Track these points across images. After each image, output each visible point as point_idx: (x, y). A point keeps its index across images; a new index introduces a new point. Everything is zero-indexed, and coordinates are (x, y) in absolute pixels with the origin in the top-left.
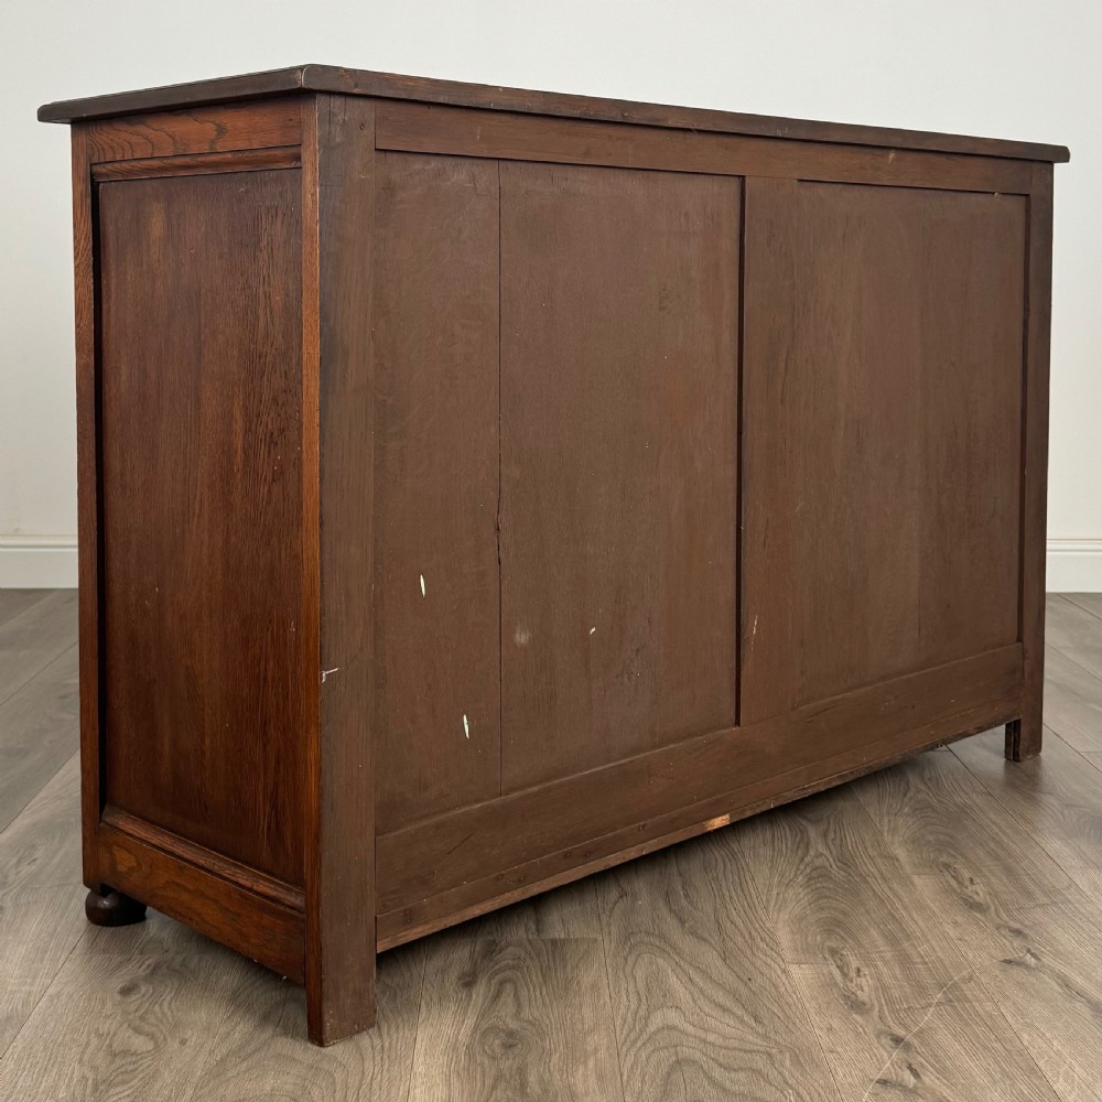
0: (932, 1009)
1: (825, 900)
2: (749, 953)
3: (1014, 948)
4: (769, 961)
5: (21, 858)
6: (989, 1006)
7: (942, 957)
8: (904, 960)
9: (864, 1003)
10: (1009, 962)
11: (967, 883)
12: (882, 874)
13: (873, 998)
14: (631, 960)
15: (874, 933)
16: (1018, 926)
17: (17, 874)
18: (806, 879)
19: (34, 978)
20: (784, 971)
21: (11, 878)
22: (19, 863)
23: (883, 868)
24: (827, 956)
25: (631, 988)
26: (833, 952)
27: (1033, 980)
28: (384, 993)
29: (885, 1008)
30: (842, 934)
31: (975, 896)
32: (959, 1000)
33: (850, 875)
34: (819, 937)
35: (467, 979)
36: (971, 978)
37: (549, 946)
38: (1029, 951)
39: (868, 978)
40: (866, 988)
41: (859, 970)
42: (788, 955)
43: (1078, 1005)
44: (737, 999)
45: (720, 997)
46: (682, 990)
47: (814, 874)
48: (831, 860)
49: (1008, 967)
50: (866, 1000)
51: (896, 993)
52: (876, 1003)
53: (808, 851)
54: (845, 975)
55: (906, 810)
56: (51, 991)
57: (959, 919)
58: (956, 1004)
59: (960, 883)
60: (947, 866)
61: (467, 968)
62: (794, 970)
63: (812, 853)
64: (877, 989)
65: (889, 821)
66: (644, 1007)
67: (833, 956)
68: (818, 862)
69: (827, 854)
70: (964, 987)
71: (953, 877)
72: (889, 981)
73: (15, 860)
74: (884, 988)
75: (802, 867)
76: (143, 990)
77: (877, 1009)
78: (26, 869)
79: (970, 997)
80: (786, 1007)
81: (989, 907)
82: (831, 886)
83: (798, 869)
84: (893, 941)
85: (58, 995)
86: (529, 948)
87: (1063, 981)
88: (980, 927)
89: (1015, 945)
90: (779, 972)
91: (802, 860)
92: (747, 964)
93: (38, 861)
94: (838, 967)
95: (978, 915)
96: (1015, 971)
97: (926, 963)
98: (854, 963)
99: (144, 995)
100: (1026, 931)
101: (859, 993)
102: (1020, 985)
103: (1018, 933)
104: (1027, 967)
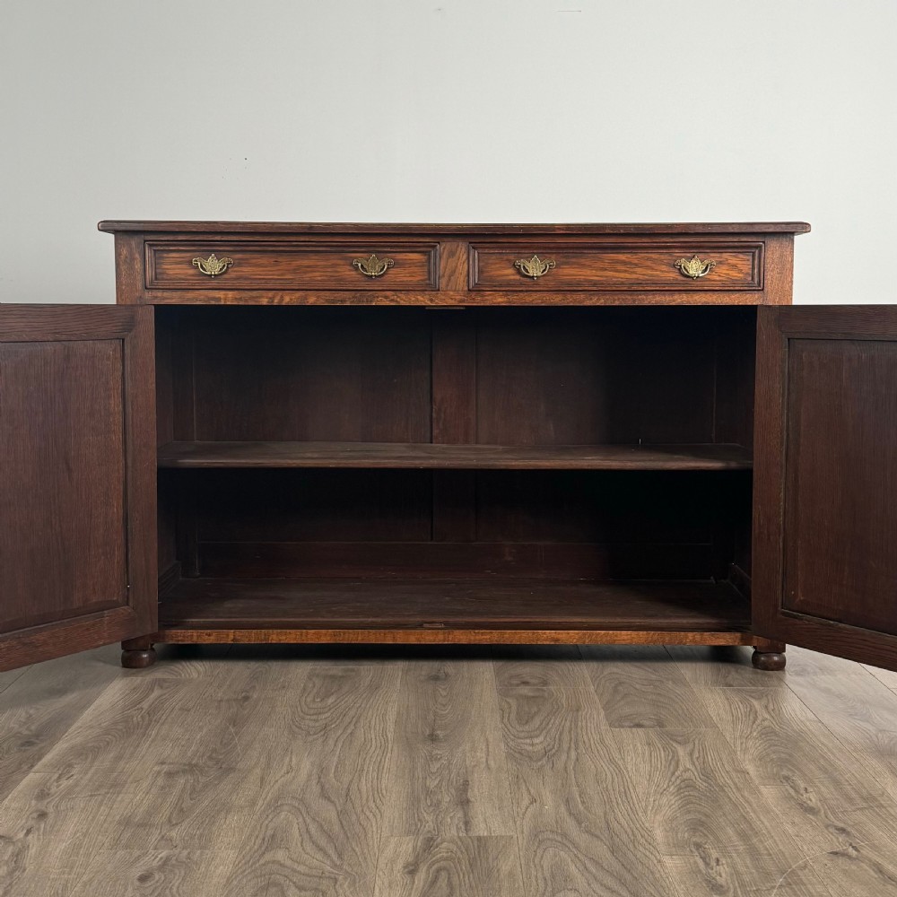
0: (775, 891)
1: (692, 805)
2: (631, 846)
3: (839, 842)
4: (648, 853)
5: (60, 775)
6: (820, 888)
7: (783, 850)
8: (754, 853)
9: (722, 886)
10: (836, 853)
11: (802, 791)
12: (735, 784)
13: (729, 882)
14: (540, 852)
15: (730, 831)
16: (841, 825)
17: (58, 787)
18: (676, 789)
19: (72, 868)
20: (659, 861)
21: (53, 790)
22: (59, 778)
23: (737, 780)
24: (694, 850)
25: (540, 875)
26: (698, 846)
27: (854, 867)
28: (345, 879)
29: (738, 890)
30: (705, 832)
31: (809, 802)
32: (796, 884)
33: (711, 785)
34: (686, 835)
35: (411, 868)
36: (805, 867)
37: (476, 842)
38: (851, 845)
39: (725, 866)
40: (724, 875)
41: (718, 860)
42: (662, 848)
43: (890, 887)
44: (623, 883)
45: (609, 881)
46: (579, 876)
47: (683, 785)
48: (696, 774)
49: (834, 857)
50: (724, 884)
51: (747, 878)
52: (731, 886)
53: (678, 767)
54: (707, 864)
55: (755, 734)
56: (85, 878)
57: (796, 820)
58: (794, 886)
59: (797, 791)
60: (787, 778)
61: (410, 860)
62: (668, 861)
63: (681, 768)
64: (732, 874)
65: (742, 744)
66: (550, 889)
67: (697, 849)
68: (686, 775)
69: (693, 769)
70: (800, 873)
71: (791, 787)
72: (741, 869)
73: (57, 775)
74: (738, 873)
75: (673, 779)
76: (157, 877)
77: (732, 890)
78: (65, 783)
79: (805, 881)
80: (661, 889)
81: (819, 811)
82: (697, 794)
83: (670, 781)
84: (744, 836)
85: (91, 881)
86: (459, 843)
87: (878, 868)
88: (812, 826)
89: (840, 840)
90: (656, 862)
91: (673, 774)
92: (630, 855)
93: (75, 777)
94: (701, 857)
95: (811, 817)
96: (840, 861)
97: (770, 855)
98: (714, 854)
99: (157, 882)
100: (849, 829)
101: (718, 878)
102: (845, 872)
103: (843, 830)
104: (850, 857)
